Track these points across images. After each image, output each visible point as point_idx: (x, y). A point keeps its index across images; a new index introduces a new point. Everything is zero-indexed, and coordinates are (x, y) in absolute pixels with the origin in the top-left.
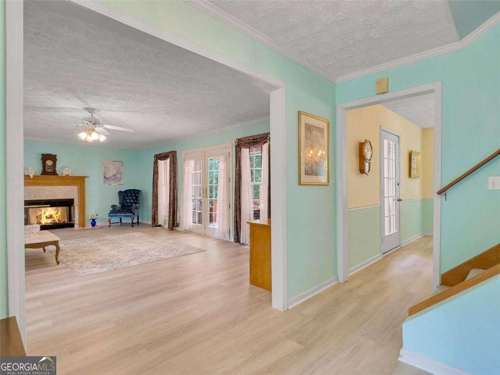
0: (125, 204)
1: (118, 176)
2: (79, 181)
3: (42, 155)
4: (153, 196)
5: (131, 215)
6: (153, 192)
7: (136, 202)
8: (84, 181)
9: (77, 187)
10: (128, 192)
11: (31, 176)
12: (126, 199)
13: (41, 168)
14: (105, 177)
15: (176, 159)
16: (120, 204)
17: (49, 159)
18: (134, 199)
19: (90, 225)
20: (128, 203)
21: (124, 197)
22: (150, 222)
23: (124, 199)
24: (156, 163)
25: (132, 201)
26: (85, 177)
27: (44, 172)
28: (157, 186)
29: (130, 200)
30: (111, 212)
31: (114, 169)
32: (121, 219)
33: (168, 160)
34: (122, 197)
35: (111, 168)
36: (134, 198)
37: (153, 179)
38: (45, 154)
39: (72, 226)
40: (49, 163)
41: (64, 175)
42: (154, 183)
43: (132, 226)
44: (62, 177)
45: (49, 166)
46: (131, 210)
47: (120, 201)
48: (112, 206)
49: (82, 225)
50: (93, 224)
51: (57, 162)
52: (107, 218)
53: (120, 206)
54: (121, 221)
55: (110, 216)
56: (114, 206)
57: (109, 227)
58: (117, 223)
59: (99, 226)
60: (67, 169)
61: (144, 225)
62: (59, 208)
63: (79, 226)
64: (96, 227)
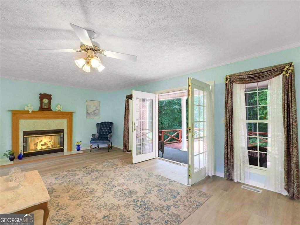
0: (102, 133)
1: (97, 112)
2: (68, 115)
3: (40, 94)
4: (124, 127)
5: (108, 142)
6: (125, 125)
7: (110, 131)
8: (72, 116)
9: (67, 120)
10: (103, 124)
11: (30, 112)
12: (102, 130)
13: (39, 105)
14: (87, 112)
16: (97, 133)
17: (46, 98)
18: (108, 130)
19: (76, 149)
20: (103, 132)
21: (101, 127)
22: (121, 147)
23: (101, 129)
25: (106, 131)
26: (72, 113)
27: (41, 108)
28: (128, 120)
29: (105, 129)
30: (92, 140)
31: (93, 107)
32: (98, 145)
34: (99, 128)
36: (108, 129)
37: (125, 114)
38: (42, 93)
39: (62, 150)
40: (45, 101)
41: (57, 111)
42: (125, 117)
43: (109, 151)
44: (56, 112)
45: (45, 103)
46: (108, 138)
47: (98, 131)
48: (92, 135)
49: (70, 149)
51: (51, 100)
52: (89, 144)
53: (98, 134)
54: (98, 147)
55: (91, 143)
56: (93, 135)
57: (91, 151)
58: (95, 148)
59: (83, 151)
60: (59, 106)
61: (117, 149)
62: (53, 136)
63: (68, 151)
64: (80, 152)
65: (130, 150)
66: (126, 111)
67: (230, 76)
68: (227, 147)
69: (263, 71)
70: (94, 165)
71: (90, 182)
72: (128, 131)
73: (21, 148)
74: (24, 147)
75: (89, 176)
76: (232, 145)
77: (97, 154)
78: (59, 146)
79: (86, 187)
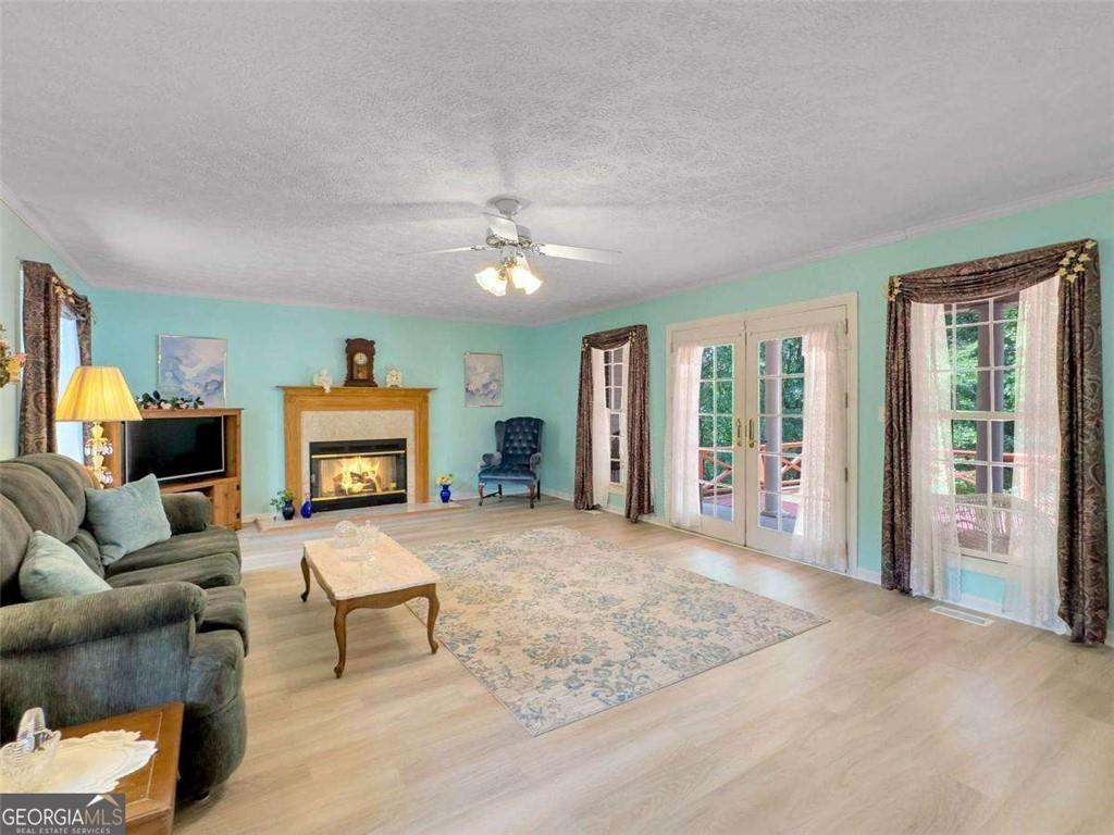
0: (511, 452)
1: (493, 387)
2: (417, 398)
3: (348, 341)
4: (579, 435)
5: (528, 478)
6: (579, 426)
7: (534, 446)
8: (426, 400)
9: (413, 412)
10: (514, 423)
11: (328, 390)
12: (512, 441)
13: (345, 371)
14: (467, 389)
15: (646, 346)
16: (498, 450)
17: (361, 351)
18: (529, 441)
19: (439, 498)
20: (515, 448)
21: (507, 435)
22: (569, 496)
23: (507, 439)
24: (586, 357)
25: (524, 445)
26: (428, 390)
27: (351, 380)
28: (590, 413)
29: (520, 441)
30: (483, 472)
31: (485, 371)
32: (500, 487)
33: (626, 347)
34: (503, 435)
35: (480, 370)
36: (530, 438)
37: (580, 395)
38: (352, 338)
39: (401, 499)
40: (360, 359)
41: (388, 386)
42: (580, 404)
43: (532, 507)
44: (386, 390)
45: (359, 366)
46: (529, 466)
47: (498, 444)
48: (485, 457)
49: (423, 497)
50: (446, 498)
51: (375, 357)
52: (476, 483)
53: (499, 455)
54: (500, 493)
55: (481, 480)
56: (487, 457)
57: (481, 504)
58: (493, 495)
59: (458, 502)
60: (393, 372)
61: (554, 502)
62: (376, 459)
63: (417, 501)
64: (450, 504)
65: (595, 504)
66: (584, 384)
67: (903, 278)
68: (890, 494)
69: (1001, 265)
70: (498, 537)
71: (498, 573)
72: (591, 445)
73: (306, 488)
74: (311, 484)
75: (493, 562)
76: (907, 487)
77: (500, 512)
78: (394, 485)
79: (491, 582)
